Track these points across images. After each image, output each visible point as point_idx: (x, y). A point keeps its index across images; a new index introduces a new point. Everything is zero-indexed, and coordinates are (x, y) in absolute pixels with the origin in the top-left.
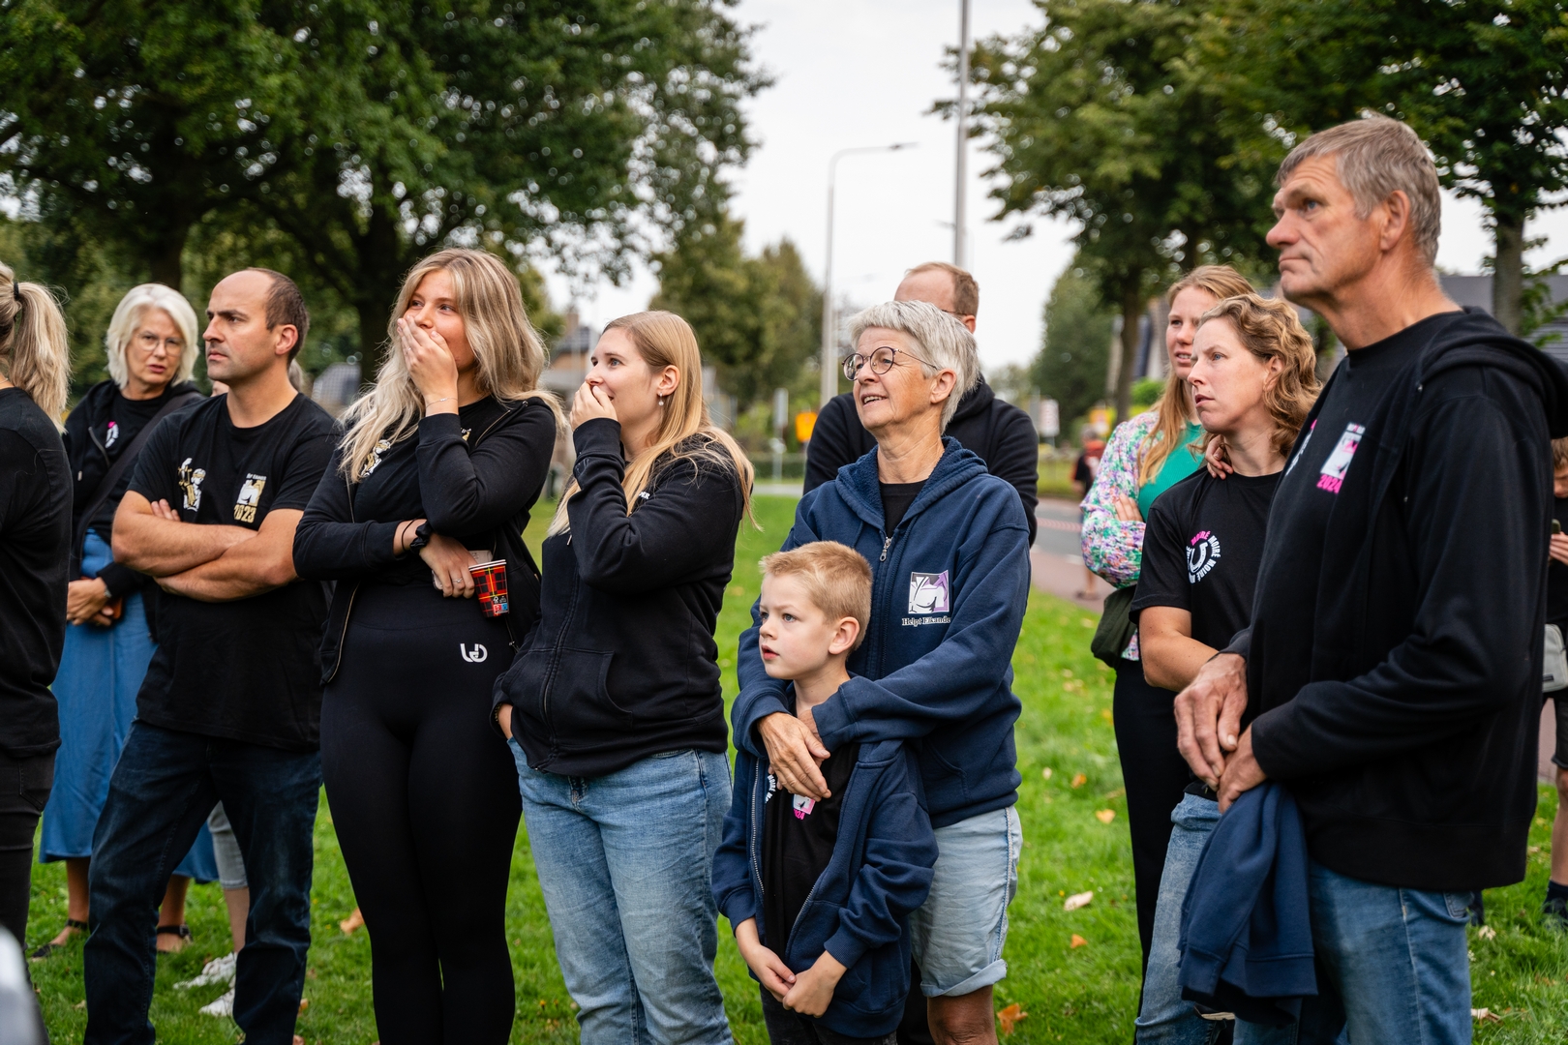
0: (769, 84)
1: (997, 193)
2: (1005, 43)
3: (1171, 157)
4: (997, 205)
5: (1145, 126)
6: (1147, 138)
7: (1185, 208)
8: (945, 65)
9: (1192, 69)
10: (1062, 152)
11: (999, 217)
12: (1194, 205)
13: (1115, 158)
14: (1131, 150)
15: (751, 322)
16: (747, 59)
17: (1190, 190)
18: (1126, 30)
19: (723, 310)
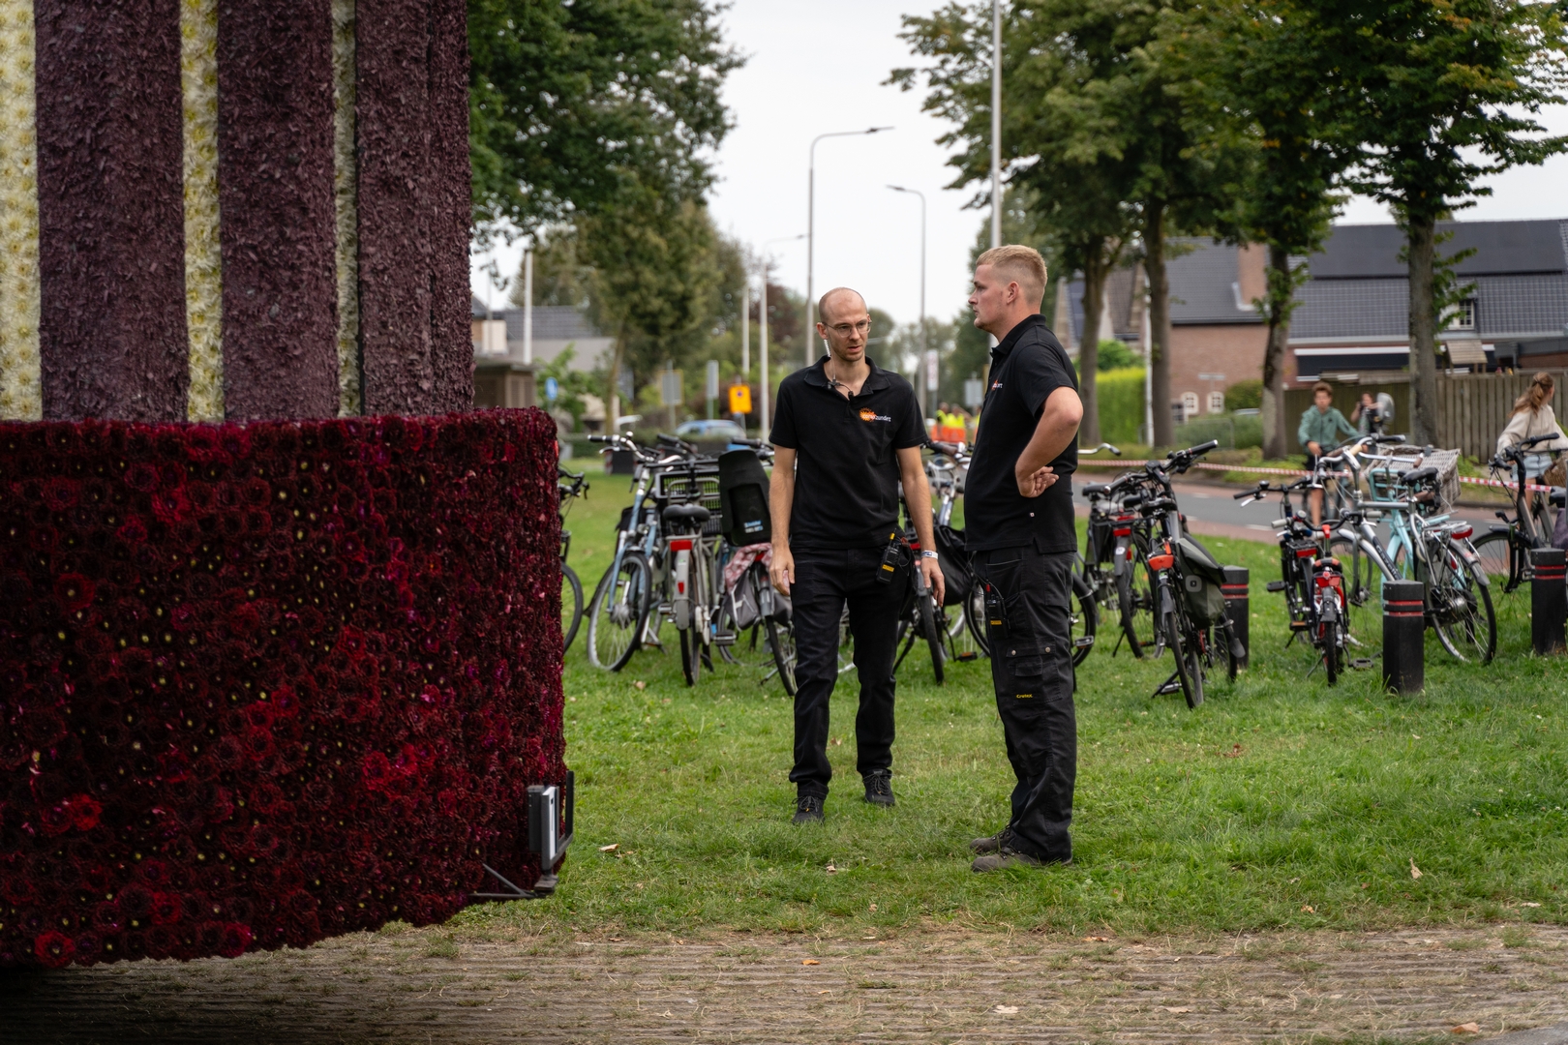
0: (739, 64)
1: (957, 161)
2: (964, 12)
3: (1134, 140)
4: (956, 173)
5: (1110, 110)
6: (1112, 122)
7: (1148, 187)
8: (904, 36)
9: (1153, 59)
10: (1027, 128)
11: (958, 185)
12: (1156, 183)
13: (1082, 141)
14: (1097, 132)
15: (679, 288)
16: (718, 41)
17: (1153, 170)
18: (1089, 17)
19: (648, 275)
